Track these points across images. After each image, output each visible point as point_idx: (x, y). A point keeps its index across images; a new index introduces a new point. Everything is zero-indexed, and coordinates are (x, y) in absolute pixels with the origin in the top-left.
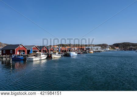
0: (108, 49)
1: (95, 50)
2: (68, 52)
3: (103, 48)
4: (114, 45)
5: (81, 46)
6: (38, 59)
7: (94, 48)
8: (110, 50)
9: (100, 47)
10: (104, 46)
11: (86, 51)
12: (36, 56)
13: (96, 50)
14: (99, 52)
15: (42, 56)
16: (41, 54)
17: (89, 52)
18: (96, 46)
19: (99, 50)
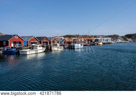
0: (120, 41)
1: (104, 42)
2: (72, 44)
3: (114, 39)
4: (126, 36)
5: (90, 37)
6: (33, 52)
7: (103, 40)
8: (121, 41)
9: (111, 38)
10: (115, 37)
11: (94, 42)
12: (32, 48)
13: (106, 42)
14: (109, 43)
15: (39, 48)
16: (37, 46)
17: (97, 44)
18: (106, 37)
19: (109, 41)
